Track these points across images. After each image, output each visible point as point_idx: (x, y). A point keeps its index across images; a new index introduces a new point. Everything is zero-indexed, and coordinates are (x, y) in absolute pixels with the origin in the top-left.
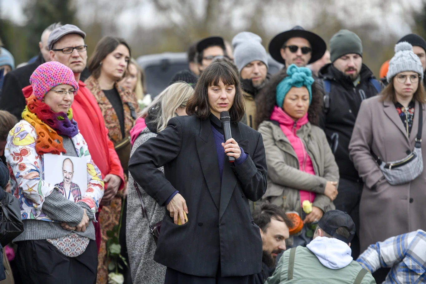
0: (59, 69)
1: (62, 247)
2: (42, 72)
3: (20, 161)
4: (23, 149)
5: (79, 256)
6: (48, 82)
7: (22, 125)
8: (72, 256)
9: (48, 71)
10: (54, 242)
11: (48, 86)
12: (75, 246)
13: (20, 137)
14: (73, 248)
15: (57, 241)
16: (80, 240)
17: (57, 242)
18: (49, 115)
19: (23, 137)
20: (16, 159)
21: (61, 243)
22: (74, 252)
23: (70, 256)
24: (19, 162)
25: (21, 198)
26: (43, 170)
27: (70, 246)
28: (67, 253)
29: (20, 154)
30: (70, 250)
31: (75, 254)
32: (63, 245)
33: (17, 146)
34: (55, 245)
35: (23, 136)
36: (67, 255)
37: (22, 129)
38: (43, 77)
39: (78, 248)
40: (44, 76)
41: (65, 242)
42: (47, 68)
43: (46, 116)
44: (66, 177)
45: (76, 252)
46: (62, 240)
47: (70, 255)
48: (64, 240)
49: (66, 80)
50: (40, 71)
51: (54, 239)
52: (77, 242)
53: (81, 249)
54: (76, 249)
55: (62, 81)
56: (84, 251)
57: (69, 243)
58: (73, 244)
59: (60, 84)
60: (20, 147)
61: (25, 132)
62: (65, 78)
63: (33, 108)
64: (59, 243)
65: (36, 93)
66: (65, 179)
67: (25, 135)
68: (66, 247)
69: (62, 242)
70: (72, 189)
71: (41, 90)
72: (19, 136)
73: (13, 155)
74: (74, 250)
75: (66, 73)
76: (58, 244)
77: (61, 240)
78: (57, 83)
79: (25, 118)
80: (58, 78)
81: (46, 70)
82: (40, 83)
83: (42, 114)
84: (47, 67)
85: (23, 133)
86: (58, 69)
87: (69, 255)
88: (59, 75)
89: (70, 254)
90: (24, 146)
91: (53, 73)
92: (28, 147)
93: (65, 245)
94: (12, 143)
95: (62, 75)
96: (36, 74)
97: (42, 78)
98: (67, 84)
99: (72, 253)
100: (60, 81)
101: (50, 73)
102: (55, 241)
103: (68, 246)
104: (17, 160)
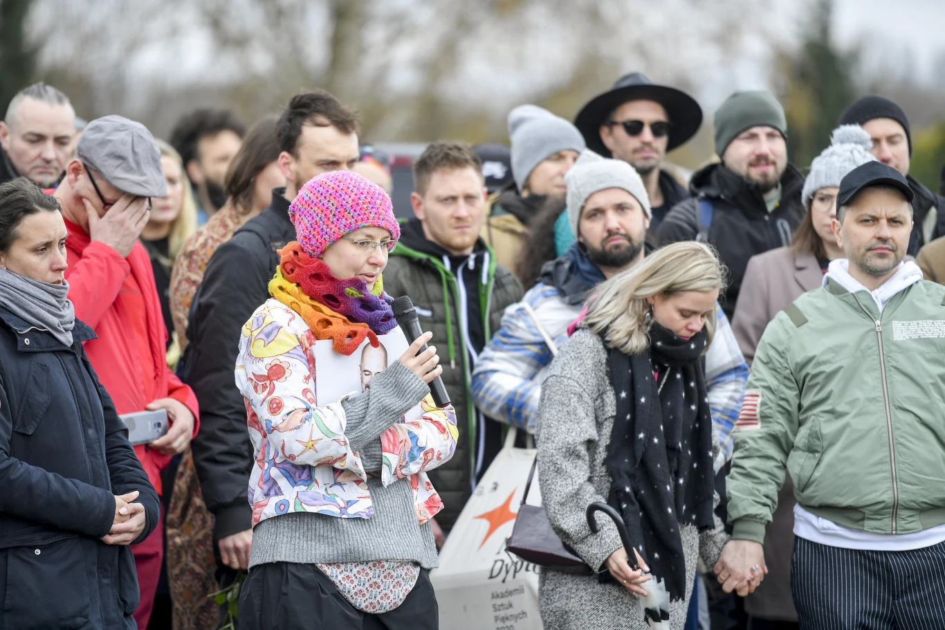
0: (365, 191)
1: (348, 585)
2: (324, 195)
3: (270, 393)
4: (272, 364)
5: (387, 614)
6: (338, 220)
7: (266, 311)
8: (370, 610)
9: (338, 194)
10: (332, 573)
11: (336, 229)
12: (379, 587)
13: (265, 338)
14: (374, 593)
15: (339, 571)
16: (392, 576)
17: (338, 573)
18: (327, 285)
19: (271, 338)
20: (260, 388)
21: (348, 577)
22: (375, 601)
23: (365, 609)
24: (267, 397)
25: (269, 468)
27: (367, 585)
28: (359, 600)
29: (268, 378)
30: (367, 596)
31: (378, 607)
32: (352, 582)
33: (261, 359)
34: (333, 579)
35: (271, 334)
36: (360, 605)
37: (268, 320)
38: (326, 206)
39: (386, 594)
40: (330, 204)
41: (358, 576)
42: (336, 188)
43: (322, 287)
45: (380, 601)
46: (351, 570)
47: (367, 607)
48: (355, 571)
49: (379, 219)
50: (319, 191)
51: (334, 564)
52: (384, 580)
53: (391, 598)
54: (381, 595)
55: (371, 221)
56: (400, 603)
57: (367, 578)
58: (376, 583)
59: (364, 227)
60: (267, 361)
61: (274, 325)
62: (376, 214)
63: (292, 271)
64: (342, 575)
65: (306, 240)
67: (276, 331)
68: (358, 588)
69: (350, 575)
71: (319, 236)
72: (262, 336)
73: (252, 380)
74: (375, 597)
75: (378, 202)
76: (340, 577)
77: (349, 570)
78: (359, 223)
79: (275, 295)
80: (363, 212)
81: (334, 191)
82: (318, 219)
83: (313, 284)
84: (337, 184)
85: (270, 328)
86: (361, 191)
87: (363, 606)
88: (365, 206)
89: (366, 604)
90: (275, 358)
91: (350, 200)
92: (282, 358)
93: (356, 582)
94: (250, 355)
95: (370, 206)
96: (310, 198)
97: (324, 208)
98: (379, 227)
99: (371, 603)
100: (365, 220)
101: (344, 199)
102: (334, 570)
103: (364, 584)
104: (263, 392)
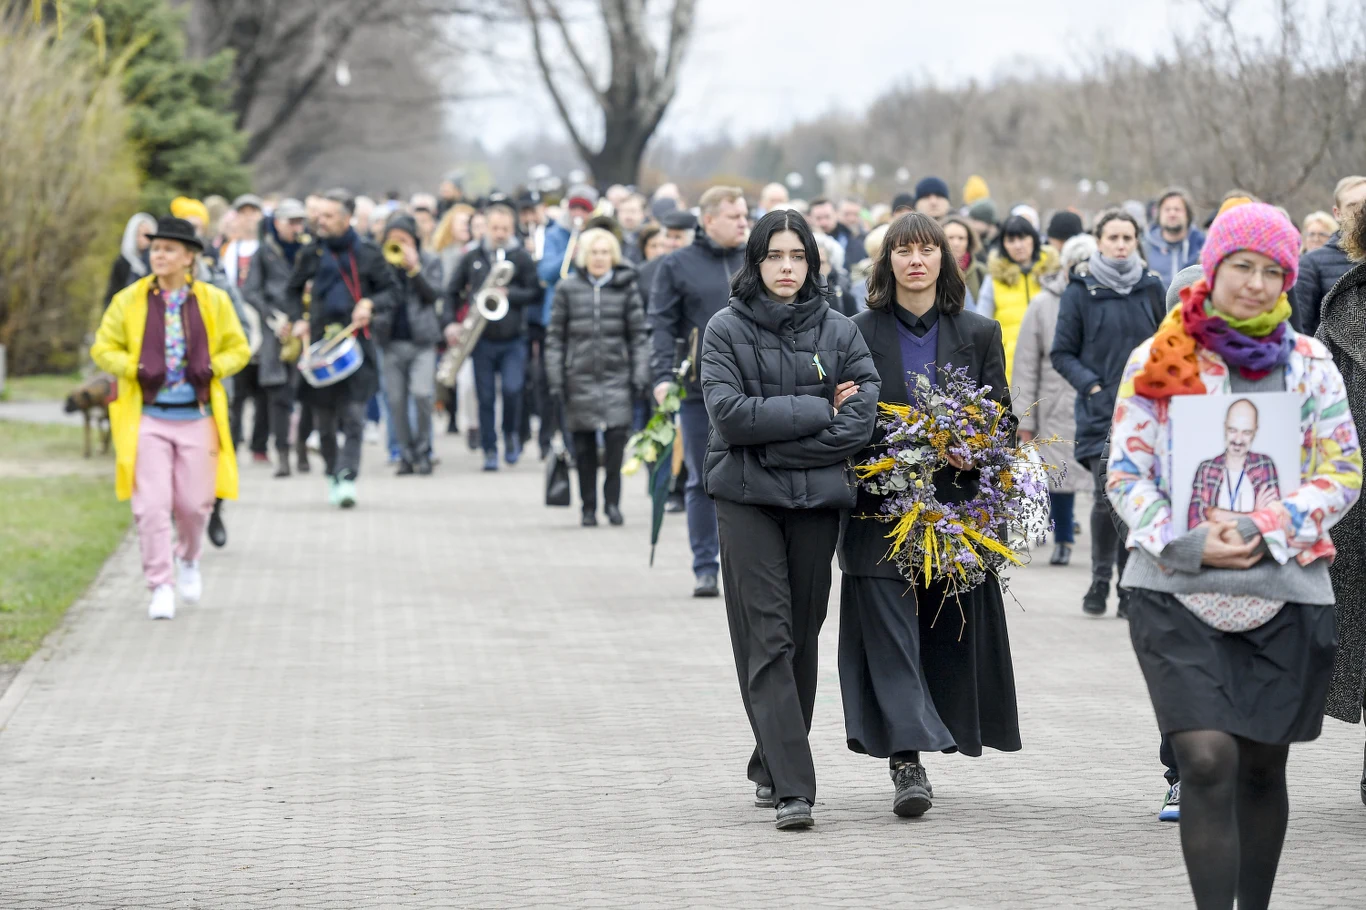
14: (1225, 612)
26: (1170, 448)
30: (1219, 615)
31: (1232, 625)
36: (1212, 624)
39: (1240, 613)
44: (1233, 443)
45: (1235, 620)
47: (1220, 625)
54: (1234, 613)
56: (1263, 621)
66: (1231, 448)
70: (1249, 467)
74: (1227, 616)
76: (1188, 599)
87: (1216, 625)
89: (1218, 623)
93: (1204, 603)
99: (1224, 622)
